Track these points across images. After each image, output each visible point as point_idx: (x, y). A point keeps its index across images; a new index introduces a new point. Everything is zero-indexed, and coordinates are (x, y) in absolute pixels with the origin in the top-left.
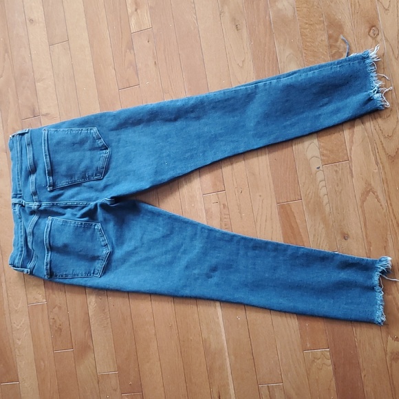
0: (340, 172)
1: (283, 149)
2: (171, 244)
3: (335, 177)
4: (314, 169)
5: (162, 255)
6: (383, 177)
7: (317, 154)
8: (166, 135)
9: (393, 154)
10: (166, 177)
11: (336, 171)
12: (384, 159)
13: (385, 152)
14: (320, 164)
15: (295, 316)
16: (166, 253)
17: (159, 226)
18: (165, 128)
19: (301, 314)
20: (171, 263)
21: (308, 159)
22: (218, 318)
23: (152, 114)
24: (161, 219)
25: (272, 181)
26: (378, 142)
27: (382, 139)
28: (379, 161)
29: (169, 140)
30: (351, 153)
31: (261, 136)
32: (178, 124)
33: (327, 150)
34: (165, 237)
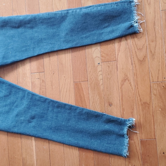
0: (111, 67)
1: (80, 50)
2: (9, 101)
3: (108, 70)
4: (96, 64)
5: (3, 107)
6: (135, 72)
7: (99, 55)
8: (12, 36)
9: (142, 59)
10: (10, 61)
11: (109, 66)
12: (136, 62)
13: (137, 57)
14: (100, 62)
15: (77, 148)
16: (6, 106)
17: (3, 90)
18: (12, 32)
19: (81, 148)
20: (8, 112)
21: (94, 58)
22: (33, 146)
23: (5, 22)
24: (4, 85)
25: (72, 69)
26: (134, 51)
27: (136, 50)
28: (133, 63)
29: (14, 39)
30: (118, 57)
31: (67, 42)
32: (20, 30)
33: (104, 53)
34: (6, 96)
